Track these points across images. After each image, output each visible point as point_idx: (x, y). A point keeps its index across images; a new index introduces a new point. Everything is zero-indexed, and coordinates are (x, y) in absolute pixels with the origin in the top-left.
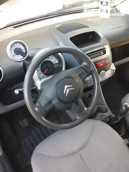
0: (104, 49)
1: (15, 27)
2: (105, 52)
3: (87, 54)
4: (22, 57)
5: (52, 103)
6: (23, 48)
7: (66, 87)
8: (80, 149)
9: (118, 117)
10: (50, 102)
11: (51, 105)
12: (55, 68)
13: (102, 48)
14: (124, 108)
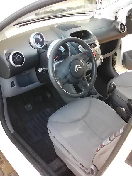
0: (95, 43)
1: (20, 26)
2: (96, 46)
3: (89, 45)
4: (40, 46)
5: (67, 78)
6: (41, 39)
7: (76, 66)
8: (83, 117)
9: (107, 95)
10: (66, 77)
11: (67, 79)
12: (63, 55)
13: (93, 42)
14: (112, 86)
